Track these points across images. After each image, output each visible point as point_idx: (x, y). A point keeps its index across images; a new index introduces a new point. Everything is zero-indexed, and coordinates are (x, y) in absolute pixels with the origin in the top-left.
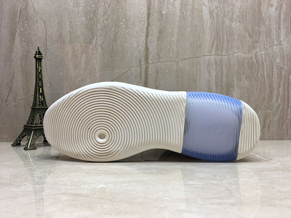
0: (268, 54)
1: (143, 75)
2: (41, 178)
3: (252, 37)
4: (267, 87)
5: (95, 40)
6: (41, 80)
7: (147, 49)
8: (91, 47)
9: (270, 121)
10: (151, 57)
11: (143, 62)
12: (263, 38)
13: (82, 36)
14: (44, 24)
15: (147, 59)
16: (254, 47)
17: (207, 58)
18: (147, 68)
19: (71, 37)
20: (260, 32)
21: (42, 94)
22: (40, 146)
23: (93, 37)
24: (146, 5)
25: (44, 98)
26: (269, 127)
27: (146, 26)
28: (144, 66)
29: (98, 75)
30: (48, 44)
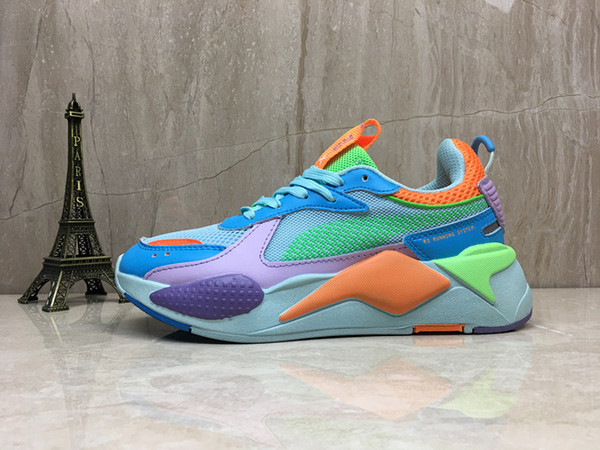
0: (546, 114)
1: (293, 156)
2: (80, 370)
3: (513, 78)
4: (545, 182)
5: (194, 84)
6: (79, 163)
7: (301, 102)
8: (186, 98)
9: (551, 249)
10: (308, 119)
11: (293, 130)
12: (535, 81)
13: (168, 76)
14: (87, 51)
15: (301, 123)
16: (519, 100)
17: (423, 121)
18: (301, 142)
19: (144, 78)
20: (530, 70)
21: (83, 194)
22: (77, 302)
23: (191, 78)
24: (299, 12)
25: (85, 201)
26: (548, 260)
27: (299, 56)
28: (295, 138)
29: (200, 155)
30: (98, 91)
